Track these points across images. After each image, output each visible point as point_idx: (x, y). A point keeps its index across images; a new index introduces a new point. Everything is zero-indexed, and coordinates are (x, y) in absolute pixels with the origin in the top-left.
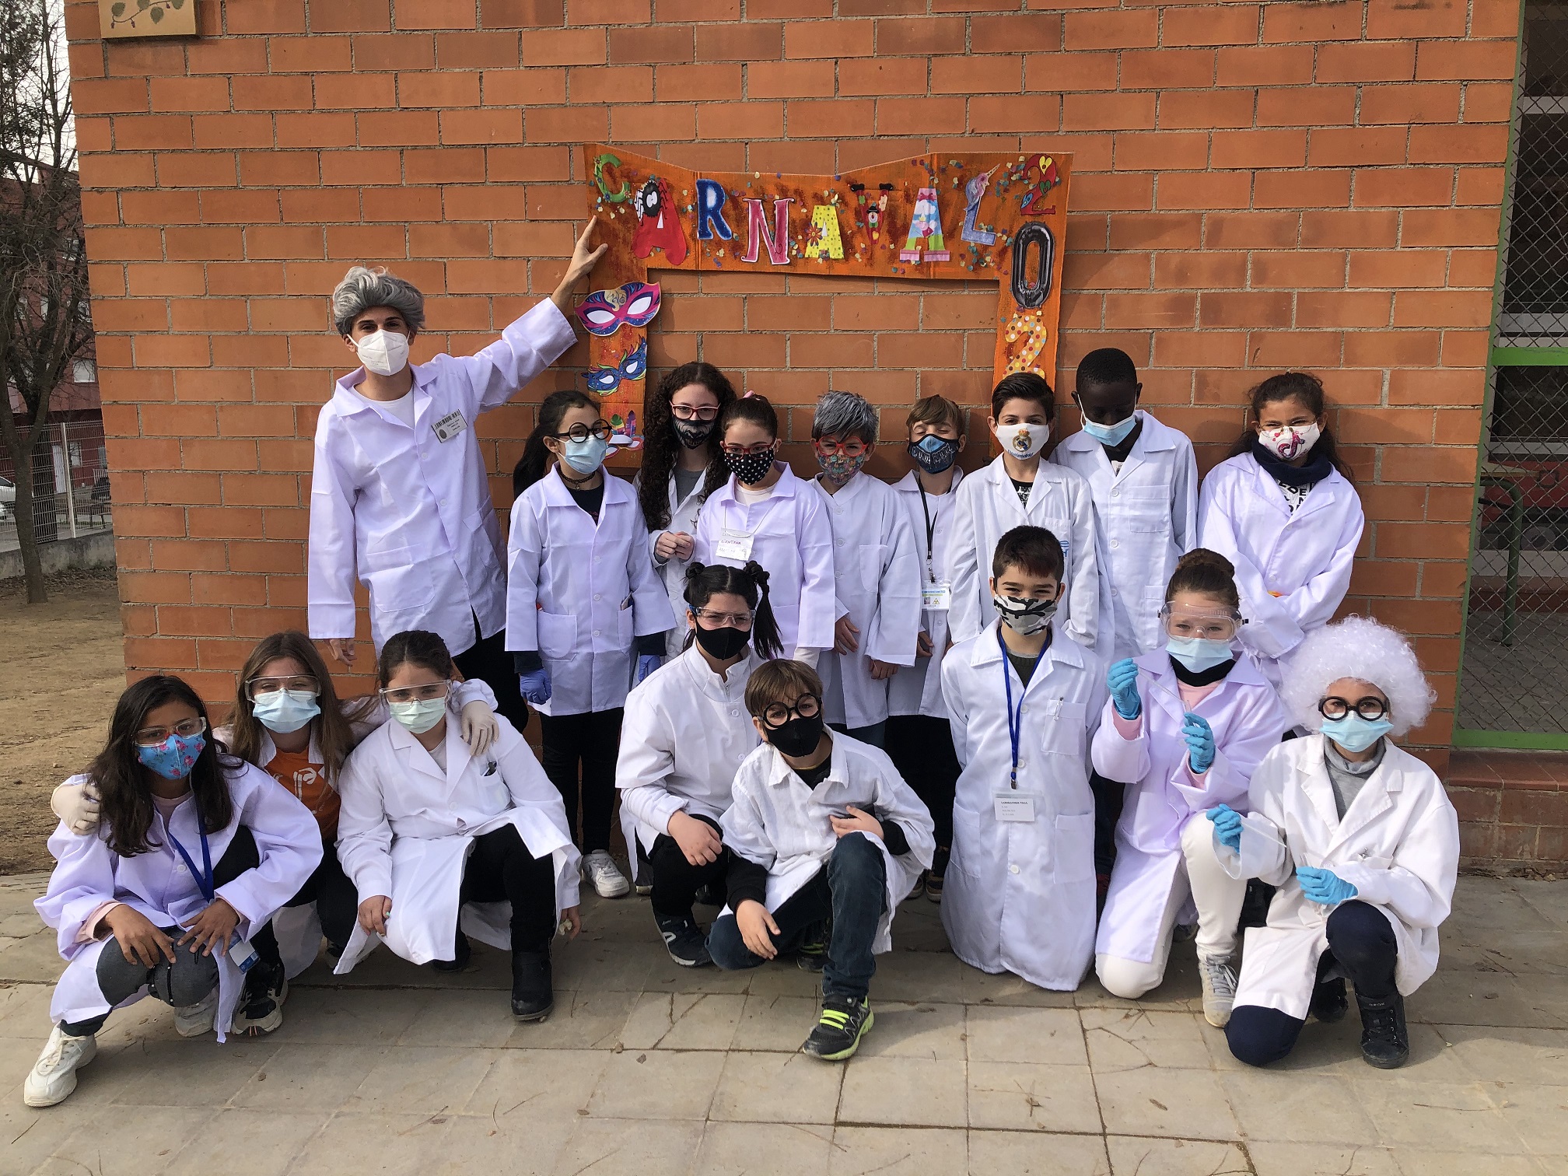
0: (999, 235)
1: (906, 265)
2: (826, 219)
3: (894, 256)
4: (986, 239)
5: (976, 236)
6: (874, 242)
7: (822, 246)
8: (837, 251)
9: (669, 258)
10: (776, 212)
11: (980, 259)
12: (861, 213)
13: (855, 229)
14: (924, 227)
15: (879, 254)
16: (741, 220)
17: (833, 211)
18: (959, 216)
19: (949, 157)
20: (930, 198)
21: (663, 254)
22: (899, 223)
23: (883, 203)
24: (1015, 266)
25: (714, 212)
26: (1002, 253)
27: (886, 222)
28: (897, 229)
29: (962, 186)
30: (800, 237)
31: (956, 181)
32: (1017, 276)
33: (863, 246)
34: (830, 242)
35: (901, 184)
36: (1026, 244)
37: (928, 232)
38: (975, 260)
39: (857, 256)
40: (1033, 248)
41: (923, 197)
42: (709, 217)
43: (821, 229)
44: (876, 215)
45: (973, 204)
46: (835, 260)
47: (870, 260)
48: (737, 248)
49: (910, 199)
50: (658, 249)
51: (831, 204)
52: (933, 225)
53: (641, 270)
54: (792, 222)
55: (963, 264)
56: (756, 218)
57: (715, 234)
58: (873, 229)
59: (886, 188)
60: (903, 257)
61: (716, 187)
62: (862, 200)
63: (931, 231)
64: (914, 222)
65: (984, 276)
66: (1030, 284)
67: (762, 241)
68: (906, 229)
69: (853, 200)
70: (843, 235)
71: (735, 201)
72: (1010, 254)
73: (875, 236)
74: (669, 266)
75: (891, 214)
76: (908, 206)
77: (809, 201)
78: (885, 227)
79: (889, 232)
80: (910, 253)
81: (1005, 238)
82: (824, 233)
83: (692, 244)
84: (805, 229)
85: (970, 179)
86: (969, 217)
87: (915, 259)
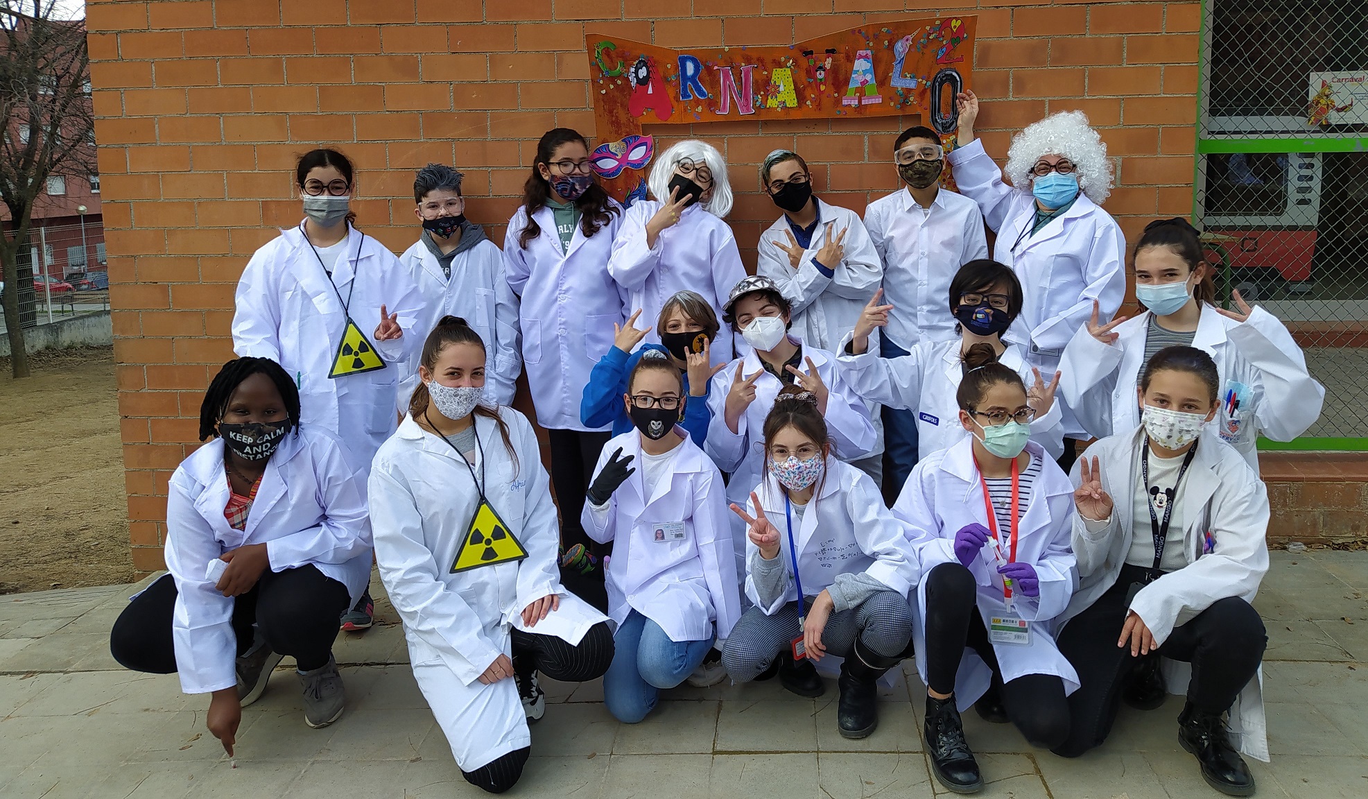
0: (920, 80)
1: (847, 108)
2: (783, 79)
3: (838, 102)
4: (910, 84)
5: (899, 82)
6: (821, 93)
7: (780, 98)
8: (792, 102)
9: (659, 116)
10: (743, 75)
11: (906, 98)
12: (810, 73)
13: (806, 84)
14: (861, 79)
15: (826, 101)
16: (714, 83)
17: (788, 72)
18: (890, 68)
19: (883, 25)
20: (866, 57)
21: (653, 113)
22: (841, 77)
23: (828, 63)
24: (933, 104)
25: (692, 79)
26: (922, 93)
27: (830, 78)
28: (840, 80)
29: (891, 46)
30: (762, 93)
31: (886, 43)
32: (935, 110)
33: (813, 96)
34: (786, 95)
35: (843, 48)
36: (940, 85)
37: (864, 83)
38: (902, 100)
39: (808, 103)
40: (947, 88)
41: (861, 57)
42: (689, 83)
43: (779, 86)
44: (823, 73)
45: (899, 59)
46: (791, 108)
47: (819, 106)
48: (712, 104)
49: (850, 59)
50: (649, 110)
51: (787, 67)
52: (869, 77)
53: (637, 126)
54: (756, 82)
55: (892, 104)
56: (726, 80)
57: (694, 95)
58: (821, 83)
59: (830, 52)
60: (845, 102)
61: (694, 60)
62: (812, 62)
63: (867, 82)
64: (853, 76)
65: (909, 112)
66: (945, 115)
67: (732, 98)
68: (847, 81)
69: (804, 62)
70: (796, 89)
71: (709, 70)
72: (929, 93)
73: (823, 88)
74: (659, 122)
75: (835, 70)
76: (849, 64)
77: (769, 66)
78: (830, 81)
79: (834, 85)
80: (850, 101)
81: (924, 82)
82: (781, 89)
83: (675, 104)
84: (766, 86)
85: (897, 41)
86: (897, 69)
87: (855, 103)
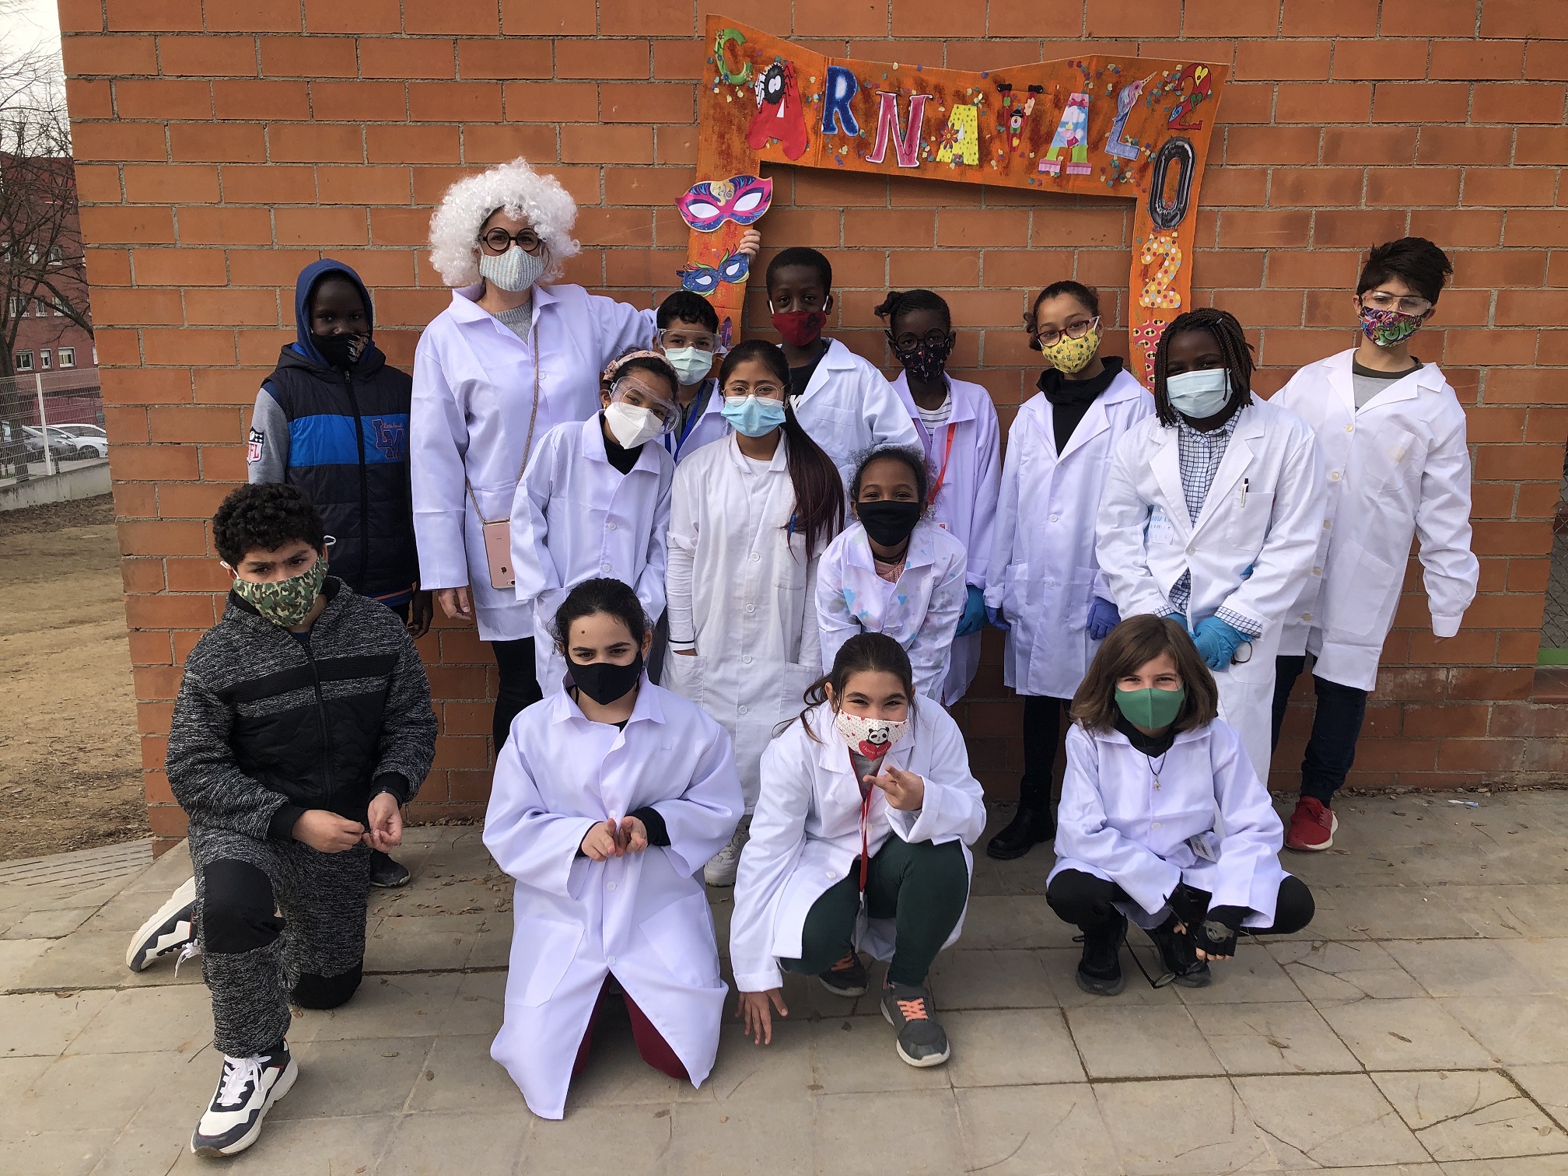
0: (1143, 149)
1: (1045, 176)
2: (965, 120)
3: (1032, 165)
4: (1130, 153)
5: (1119, 149)
6: (1013, 149)
7: (957, 149)
8: (971, 157)
9: (786, 151)
10: (911, 108)
11: (1121, 174)
12: (1004, 117)
13: (995, 133)
14: (1069, 136)
15: (1017, 163)
16: (870, 114)
17: (974, 111)
18: (1107, 125)
19: (1108, 60)
20: (1081, 105)
21: (780, 146)
22: (1044, 129)
23: (1029, 107)
24: (1155, 185)
25: (841, 105)
26: (1143, 169)
27: (1028, 129)
28: (1040, 135)
29: (1115, 94)
30: (933, 139)
31: (1110, 87)
32: (1156, 195)
33: (1001, 152)
34: (964, 146)
35: (1052, 86)
36: (1167, 160)
37: (1072, 142)
38: (1115, 176)
39: (993, 163)
40: (1175, 165)
41: (1074, 103)
42: (836, 109)
43: (958, 131)
44: (1019, 120)
45: (1122, 114)
46: (969, 165)
47: (1006, 168)
48: (862, 146)
49: (1059, 104)
50: (775, 141)
51: (973, 104)
52: (1080, 134)
53: (753, 161)
54: (927, 121)
55: (1103, 179)
56: (888, 113)
57: (840, 128)
58: (1014, 135)
59: (1035, 90)
60: (1042, 167)
61: (848, 76)
62: (1007, 102)
63: (1077, 141)
64: (1059, 129)
65: (1123, 193)
66: (1168, 204)
67: (890, 140)
68: (1049, 137)
69: (997, 100)
70: (981, 139)
71: (867, 94)
72: (1150, 171)
73: (1016, 142)
74: (784, 160)
75: (1036, 118)
76: (1057, 112)
77: (949, 99)
78: (1027, 134)
79: (1031, 139)
80: (1051, 164)
81: (1148, 153)
82: (960, 136)
83: (812, 137)
84: (940, 130)
85: (1124, 87)
86: (1116, 128)
87: (1054, 170)
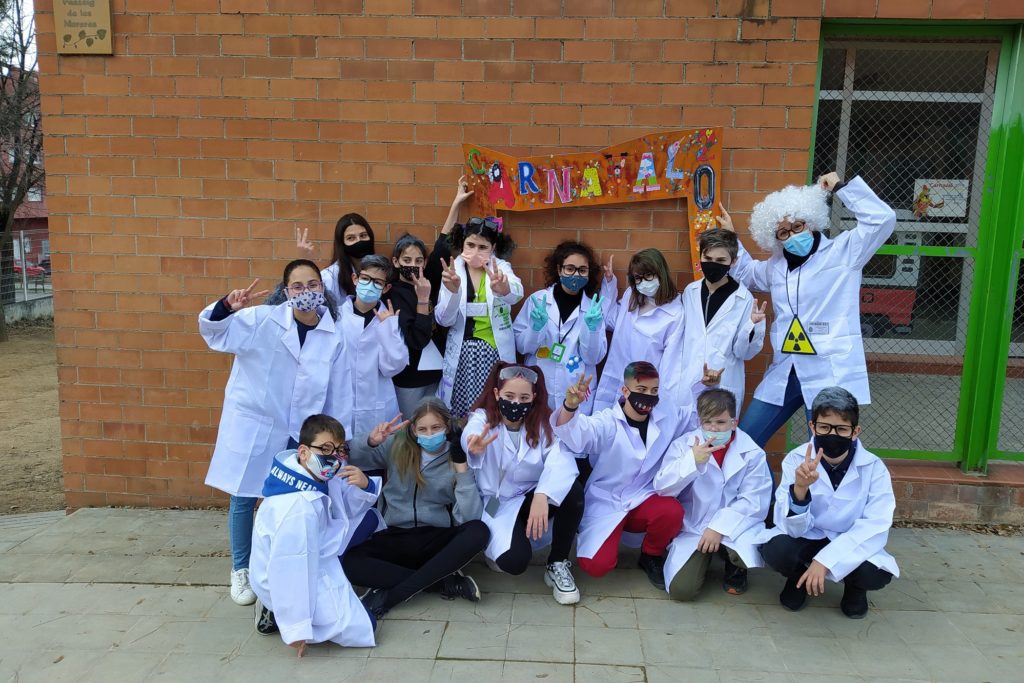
0: (686, 173)
1: (637, 195)
2: (591, 176)
3: (630, 190)
4: (679, 176)
5: (671, 175)
6: (618, 184)
7: (590, 190)
8: (598, 192)
9: (507, 204)
10: (563, 174)
11: (677, 187)
12: (610, 170)
13: (607, 178)
14: (646, 173)
15: (621, 190)
16: (543, 181)
17: (595, 170)
18: (665, 165)
19: (660, 135)
20: (648, 158)
21: (503, 202)
22: (632, 172)
23: (623, 163)
24: (696, 189)
25: (528, 179)
26: (688, 183)
27: (624, 173)
28: (631, 175)
29: (666, 150)
30: (577, 186)
31: (662, 147)
32: (697, 194)
33: (612, 187)
34: (593, 187)
35: (632, 152)
36: (700, 176)
37: (648, 176)
38: (674, 188)
39: (609, 193)
40: (704, 178)
41: (645, 157)
42: (526, 182)
43: (589, 181)
44: (619, 170)
45: (671, 159)
46: (597, 196)
47: (617, 194)
48: (542, 196)
49: (638, 159)
50: (501, 199)
51: (594, 167)
52: (651, 171)
53: (493, 211)
54: (572, 179)
55: (667, 191)
56: (552, 179)
57: (529, 190)
58: (618, 178)
59: (624, 155)
60: (635, 190)
61: (529, 165)
62: (611, 163)
63: (650, 175)
64: (640, 171)
65: (679, 196)
66: (704, 198)
67: (556, 191)
68: (636, 175)
69: (606, 163)
70: (601, 183)
71: (540, 172)
72: (692, 182)
73: (619, 181)
74: (506, 208)
75: (627, 168)
76: (637, 163)
77: (582, 167)
78: (624, 176)
79: (627, 178)
80: (638, 189)
81: (689, 174)
82: (590, 183)
83: (516, 197)
84: (579, 182)
85: (670, 146)
86: (670, 165)
87: (641, 191)
